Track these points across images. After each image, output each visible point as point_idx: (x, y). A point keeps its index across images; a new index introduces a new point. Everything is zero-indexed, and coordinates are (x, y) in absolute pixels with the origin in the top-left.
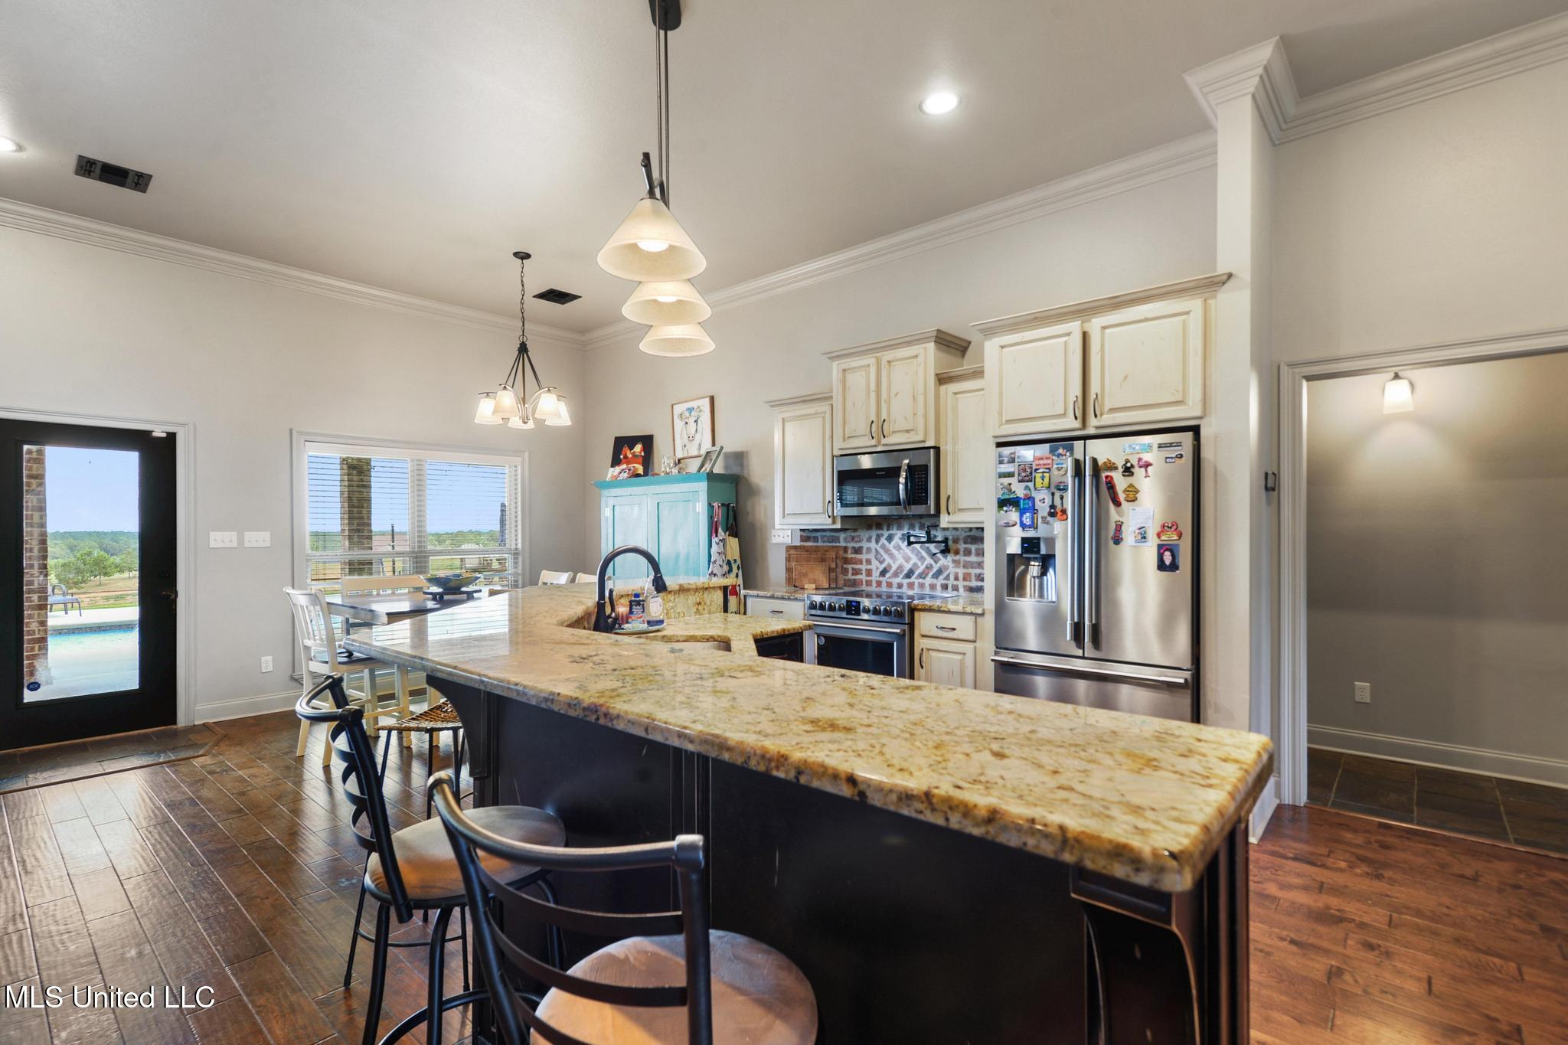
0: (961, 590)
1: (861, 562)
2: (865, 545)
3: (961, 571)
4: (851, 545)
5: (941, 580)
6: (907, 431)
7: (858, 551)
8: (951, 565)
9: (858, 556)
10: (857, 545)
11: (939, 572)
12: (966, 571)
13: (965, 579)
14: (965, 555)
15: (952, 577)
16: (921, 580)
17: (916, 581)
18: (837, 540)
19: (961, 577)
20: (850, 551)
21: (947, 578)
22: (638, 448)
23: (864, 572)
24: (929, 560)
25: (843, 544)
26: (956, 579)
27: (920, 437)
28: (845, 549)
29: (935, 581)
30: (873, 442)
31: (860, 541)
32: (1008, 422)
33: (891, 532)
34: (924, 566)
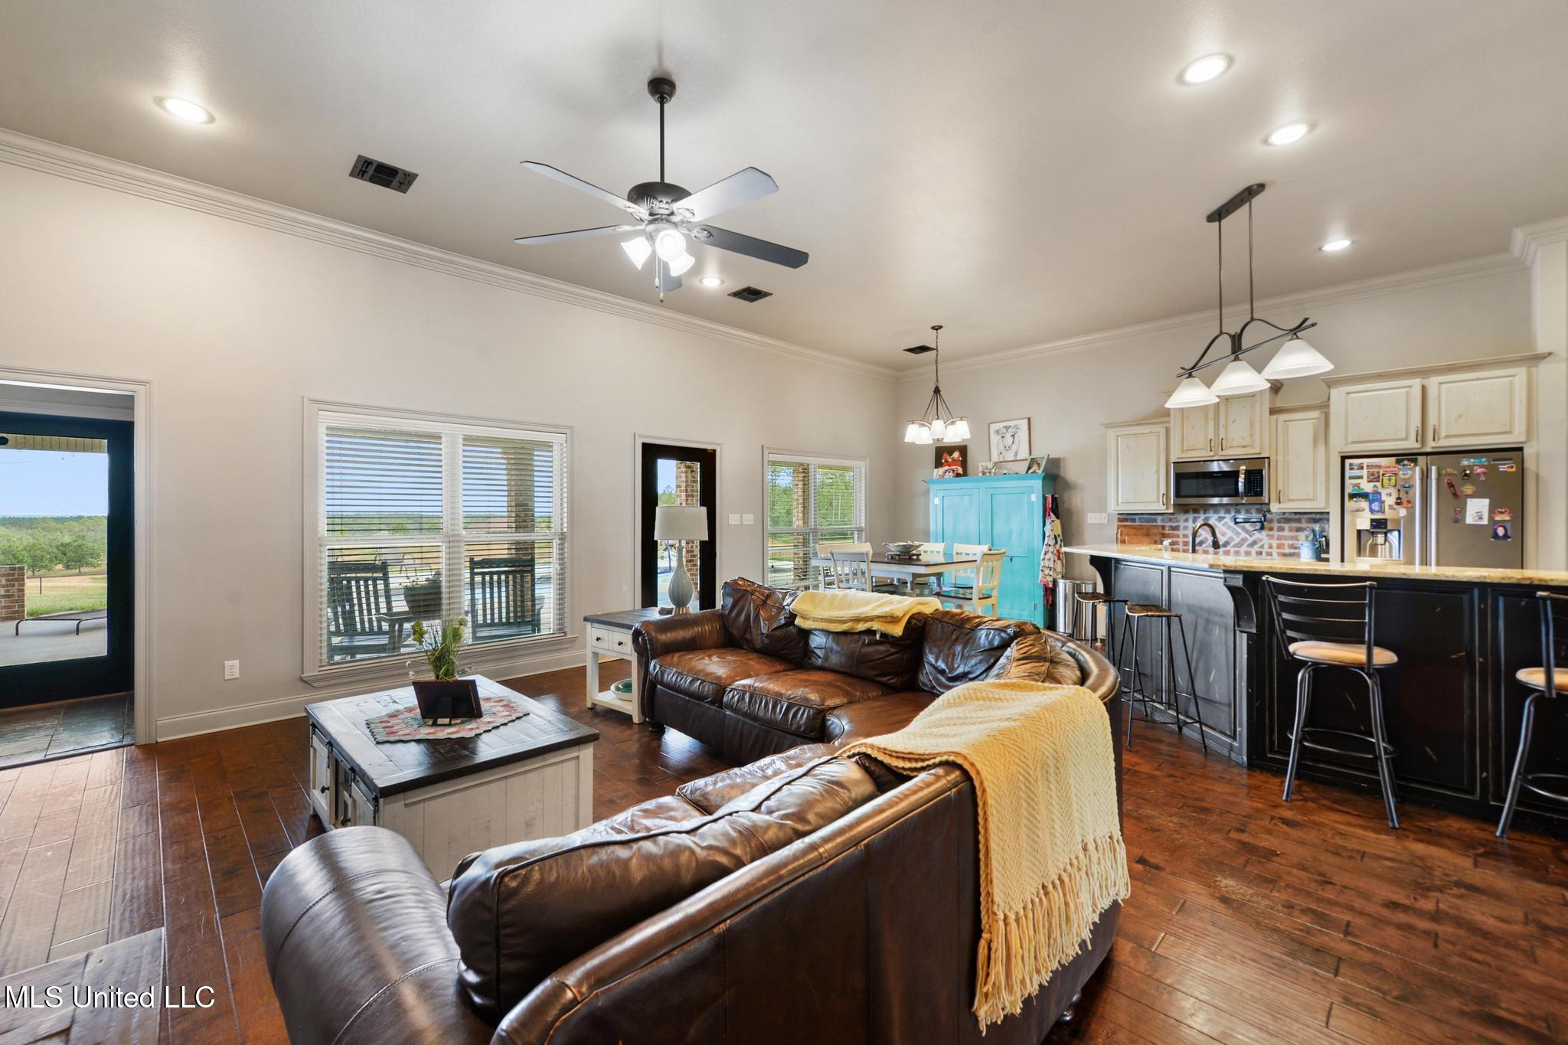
0: (1275, 555)
1: (1178, 536)
2: (1182, 524)
3: (1275, 543)
4: (1168, 524)
5: (1256, 548)
6: (1244, 447)
7: (1176, 528)
8: (1265, 538)
9: (1175, 532)
10: (1174, 525)
11: (1254, 543)
12: (1279, 542)
13: (1278, 547)
14: (1279, 531)
15: (1266, 546)
16: (1236, 549)
17: (1232, 550)
18: (1155, 520)
19: (1275, 545)
20: (1167, 529)
21: (1262, 547)
22: (956, 455)
23: (1181, 544)
24: (1244, 535)
25: (1160, 523)
26: (1271, 547)
27: (1257, 450)
28: (1163, 527)
29: (1249, 549)
30: (1212, 454)
31: (1178, 522)
32: (1353, 443)
33: (1207, 515)
34: (1240, 538)
